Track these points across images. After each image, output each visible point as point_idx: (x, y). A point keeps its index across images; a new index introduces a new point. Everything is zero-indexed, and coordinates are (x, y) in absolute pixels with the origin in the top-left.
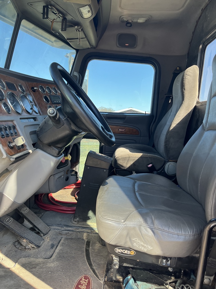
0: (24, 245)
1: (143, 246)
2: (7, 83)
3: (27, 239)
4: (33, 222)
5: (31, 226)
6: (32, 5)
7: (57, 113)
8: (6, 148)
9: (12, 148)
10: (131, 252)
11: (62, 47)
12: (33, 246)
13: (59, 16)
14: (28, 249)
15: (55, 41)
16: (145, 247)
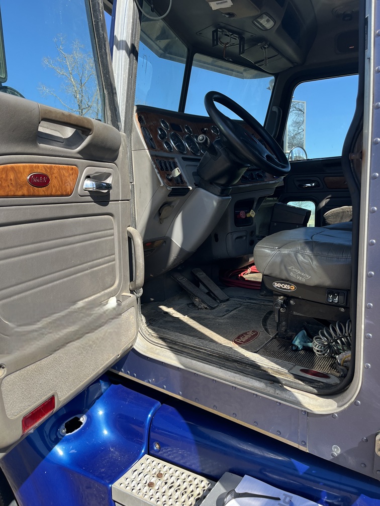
0: (197, 305)
1: (300, 275)
2: (171, 124)
3: (199, 298)
4: (208, 286)
5: (207, 291)
6: (201, 34)
7: (206, 139)
8: (165, 181)
9: (170, 180)
10: (292, 286)
11: (255, 77)
12: (206, 307)
13: (235, 37)
14: (201, 309)
15: (245, 70)
16: (302, 276)
